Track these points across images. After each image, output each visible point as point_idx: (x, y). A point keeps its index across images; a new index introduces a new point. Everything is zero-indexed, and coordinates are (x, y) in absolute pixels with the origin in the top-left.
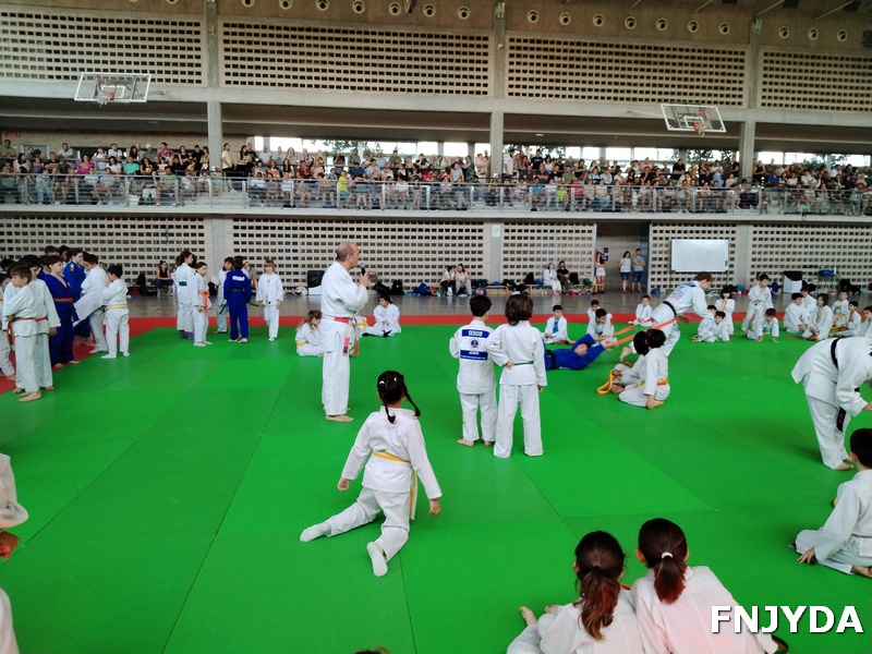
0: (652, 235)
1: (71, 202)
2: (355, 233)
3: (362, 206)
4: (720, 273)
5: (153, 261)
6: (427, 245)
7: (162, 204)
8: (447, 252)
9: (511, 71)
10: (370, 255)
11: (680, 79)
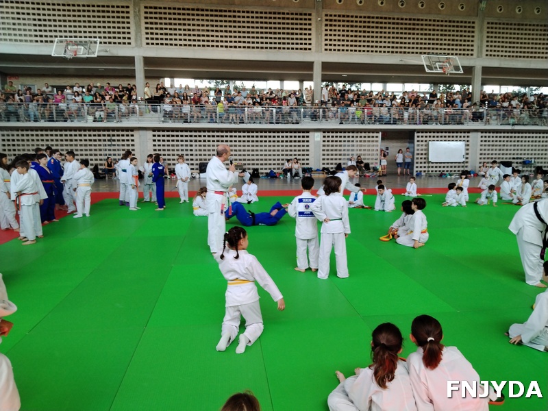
0: (416, 139)
1: (51, 120)
2: (229, 139)
3: (233, 122)
4: (460, 163)
5: (103, 157)
6: (274, 146)
7: (108, 121)
8: (287, 151)
9: (326, 35)
10: (238, 153)
11: (433, 39)
